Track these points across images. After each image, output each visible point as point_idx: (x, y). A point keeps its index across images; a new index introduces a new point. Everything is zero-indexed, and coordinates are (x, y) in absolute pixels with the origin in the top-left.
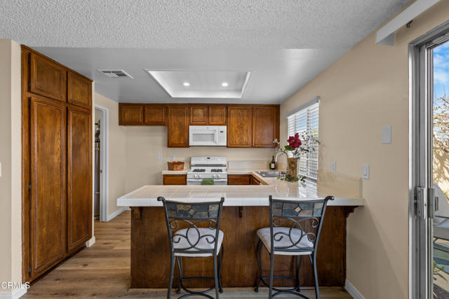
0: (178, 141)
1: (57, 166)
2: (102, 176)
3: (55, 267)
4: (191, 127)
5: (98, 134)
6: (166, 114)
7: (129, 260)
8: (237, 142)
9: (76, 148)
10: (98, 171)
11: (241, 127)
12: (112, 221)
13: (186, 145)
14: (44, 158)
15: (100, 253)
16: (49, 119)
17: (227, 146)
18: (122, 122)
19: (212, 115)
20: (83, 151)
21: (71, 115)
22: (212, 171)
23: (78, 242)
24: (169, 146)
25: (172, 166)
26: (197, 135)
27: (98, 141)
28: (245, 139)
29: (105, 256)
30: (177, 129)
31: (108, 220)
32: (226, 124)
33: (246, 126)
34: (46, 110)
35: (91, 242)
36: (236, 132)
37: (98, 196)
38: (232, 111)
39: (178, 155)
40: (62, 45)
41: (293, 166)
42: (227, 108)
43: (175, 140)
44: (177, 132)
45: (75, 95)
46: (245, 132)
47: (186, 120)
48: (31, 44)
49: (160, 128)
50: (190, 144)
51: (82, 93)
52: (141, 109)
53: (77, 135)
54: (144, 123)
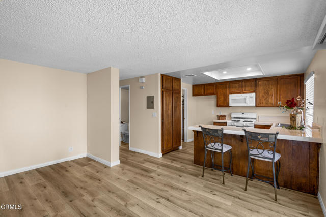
0: (223, 103)
1: (170, 114)
2: (185, 120)
3: (169, 152)
4: (230, 95)
5: (183, 101)
6: (216, 88)
7: (193, 156)
8: (264, 103)
9: (176, 107)
10: (184, 119)
11: (267, 93)
12: (190, 143)
13: (228, 106)
14: (166, 112)
15: (183, 152)
16: (168, 97)
17: (256, 106)
18: (194, 95)
19: (245, 87)
20: (178, 109)
21: (174, 95)
22: (245, 121)
23: (177, 146)
24: (218, 106)
25: (219, 117)
26: (234, 100)
27: (183, 104)
28: (270, 101)
29: (185, 153)
30: (222, 96)
31: (188, 142)
32: (255, 91)
33: (271, 92)
34: (167, 94)
35: (181, 148)
36: (263, 96)
37: (183, 130)
38: (260, 83)
39: (223, 111)
40: (172, 71)
41: (294, 119)
42: (256, 81)
43: (221, 103)
44: (222, 99)
45: (175, 86)
46: (270, 96)
47: (228, 91)
48: (163, 73)
49: (213, 96)
50: (230, 105)
51: (177, 85)
52: (203, 87)
53: (176, 102)
54: (204, 94)
